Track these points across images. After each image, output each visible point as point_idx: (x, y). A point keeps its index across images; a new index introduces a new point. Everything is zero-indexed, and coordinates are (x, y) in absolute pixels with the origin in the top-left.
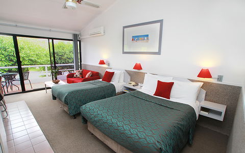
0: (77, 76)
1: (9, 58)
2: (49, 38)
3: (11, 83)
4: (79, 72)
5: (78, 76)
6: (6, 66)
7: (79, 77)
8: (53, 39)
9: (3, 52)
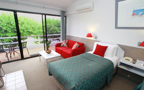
0: (63, 45)
1: (14, 30)
2: (42, 14)
3: (14, 50)
4: (65, 42)
5: (65, 45)
6: (12, 36)
7: (65, 47)
8: (45, 15)
9: (10, 26)
